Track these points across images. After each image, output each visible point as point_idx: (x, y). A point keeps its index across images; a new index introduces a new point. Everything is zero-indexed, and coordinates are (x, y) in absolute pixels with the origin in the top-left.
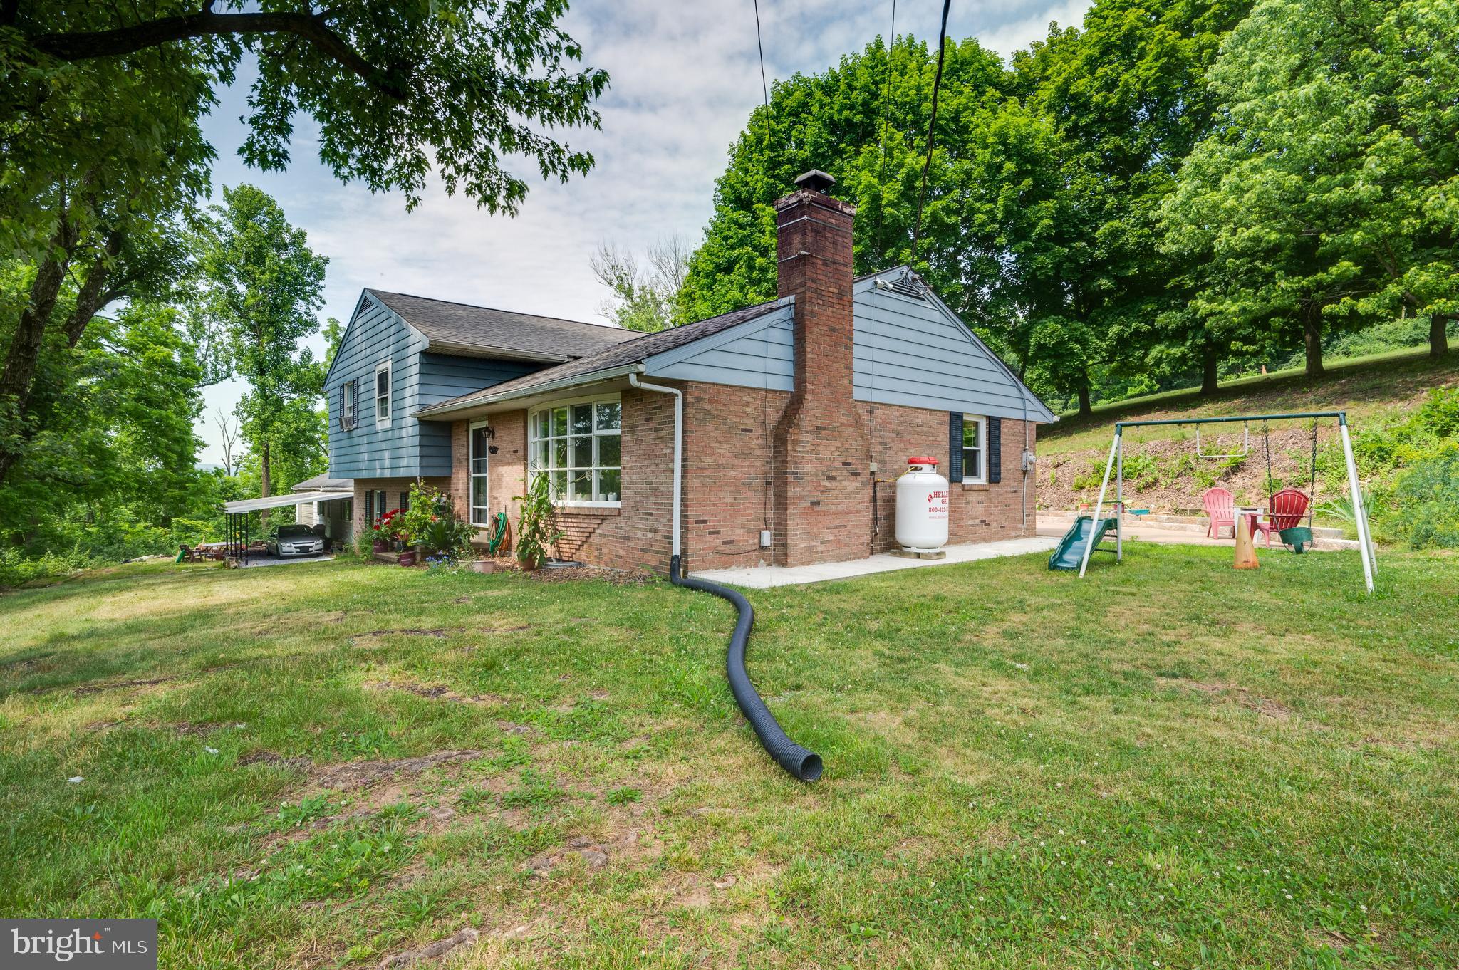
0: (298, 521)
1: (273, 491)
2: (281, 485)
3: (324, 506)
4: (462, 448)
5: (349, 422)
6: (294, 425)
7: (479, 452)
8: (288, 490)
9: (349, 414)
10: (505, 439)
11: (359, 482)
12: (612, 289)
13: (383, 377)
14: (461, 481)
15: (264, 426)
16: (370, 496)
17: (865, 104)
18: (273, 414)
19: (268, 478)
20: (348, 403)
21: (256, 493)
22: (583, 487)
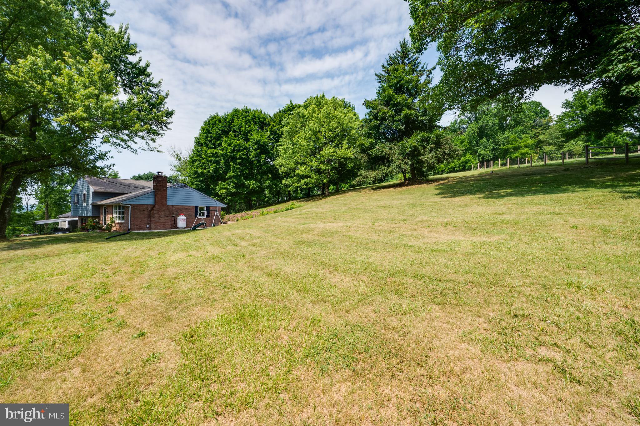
0: (60, 227)
1: (49, 217)
2: (53, 215)
3: (70, 222)
4: (102, 211)
5: (77, 203)
6: (59, 196)
7: (105, 212)
8: (55, 217)
9: (76, 201)
10: (109, 210)
11: (79, 217)
12: (174, 158)
13: (84, 195)
14: (102, 217)
15: (46, 196)
16: (82, 220)
17: (229, 125)
18: (50, 192)
19: (48, 213)
20: (76, 199)
21: (43, 218)
22: (119, 218)
